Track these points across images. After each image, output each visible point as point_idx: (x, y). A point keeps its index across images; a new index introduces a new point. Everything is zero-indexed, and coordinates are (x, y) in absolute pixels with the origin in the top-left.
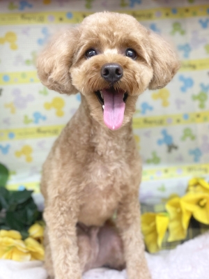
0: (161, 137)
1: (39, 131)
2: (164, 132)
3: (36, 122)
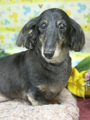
1: (7, 29)
3: (6, 24)
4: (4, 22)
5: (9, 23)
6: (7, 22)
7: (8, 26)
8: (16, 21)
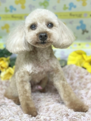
0: (79, 25)
1: (13, 17)
2: (81, 22)
3: (11, 11)
4: (8, 8)
5: (15, 9)
6: (12, 8)
7: (14, 13)
8: (23, 7)
